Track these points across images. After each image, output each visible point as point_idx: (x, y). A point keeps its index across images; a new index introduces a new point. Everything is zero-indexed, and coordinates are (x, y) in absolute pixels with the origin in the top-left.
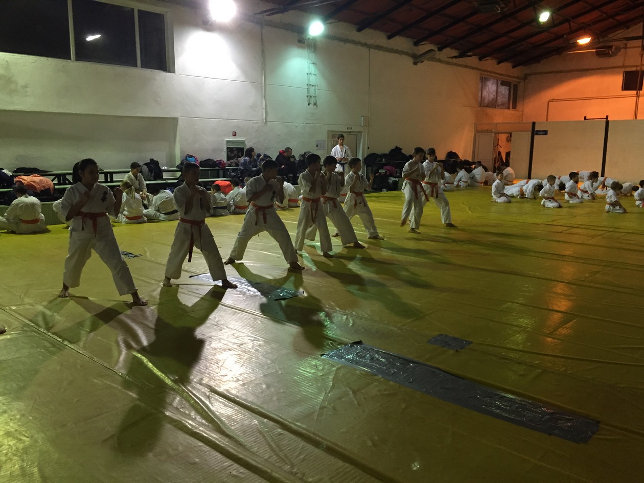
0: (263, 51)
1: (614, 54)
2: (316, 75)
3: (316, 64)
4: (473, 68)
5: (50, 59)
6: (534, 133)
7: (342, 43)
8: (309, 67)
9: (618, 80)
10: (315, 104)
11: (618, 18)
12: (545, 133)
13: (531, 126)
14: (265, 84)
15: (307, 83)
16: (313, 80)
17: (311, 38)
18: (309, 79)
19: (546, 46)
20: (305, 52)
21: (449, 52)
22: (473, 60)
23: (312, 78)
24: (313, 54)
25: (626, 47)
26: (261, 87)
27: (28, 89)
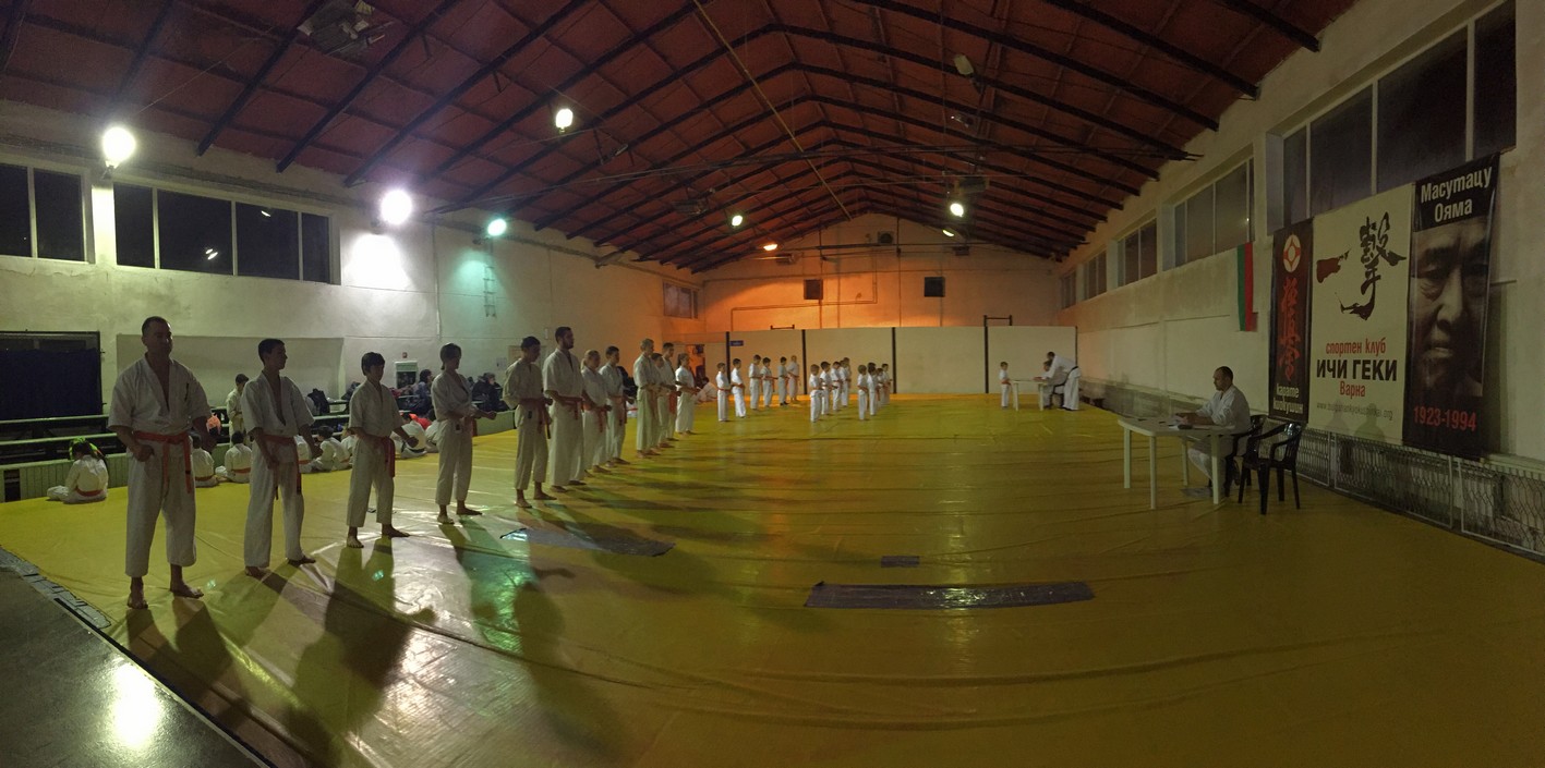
1: (794, 263)
2: (493, 280)
4: (654, 273)
6: (729, 344)
7: (520, 243)
8: (485, 271)
9: (799, 289)
10: (494, 315)
11: (796, 226)
12: (741, 343)
13: (725, 335)
14: (438, 292)
15: (484, 290)
16: (491, 286)
17: (490, 238)
18: (486, 286)
19: (727, 251)
20: (481, 254)
21: (631, 254)
22: (653, 265)
23: (490, 283)
25: (803, 256)
26: (434, 296)
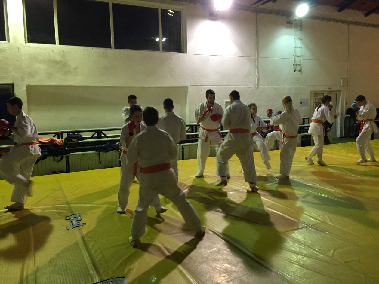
0: (257, 33)
2: (301, 48)
3: (302, 39)
5: (94, 48)
7: (325, 22)
8: (295, 42)
10: (300, 71)
14: (258, 57)
15: (293, 54)
16: (299, 52)
17: (297, 19)
18: (295, 52)
20: (292, 31)
24: (300, 32)
26: (255, 60)
27: (78, 70)
